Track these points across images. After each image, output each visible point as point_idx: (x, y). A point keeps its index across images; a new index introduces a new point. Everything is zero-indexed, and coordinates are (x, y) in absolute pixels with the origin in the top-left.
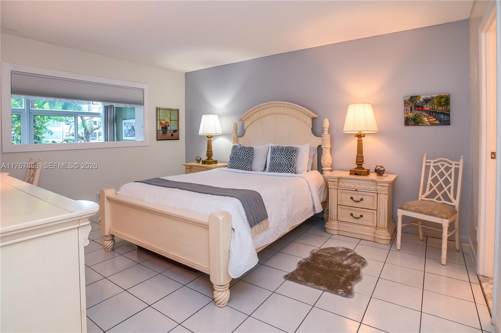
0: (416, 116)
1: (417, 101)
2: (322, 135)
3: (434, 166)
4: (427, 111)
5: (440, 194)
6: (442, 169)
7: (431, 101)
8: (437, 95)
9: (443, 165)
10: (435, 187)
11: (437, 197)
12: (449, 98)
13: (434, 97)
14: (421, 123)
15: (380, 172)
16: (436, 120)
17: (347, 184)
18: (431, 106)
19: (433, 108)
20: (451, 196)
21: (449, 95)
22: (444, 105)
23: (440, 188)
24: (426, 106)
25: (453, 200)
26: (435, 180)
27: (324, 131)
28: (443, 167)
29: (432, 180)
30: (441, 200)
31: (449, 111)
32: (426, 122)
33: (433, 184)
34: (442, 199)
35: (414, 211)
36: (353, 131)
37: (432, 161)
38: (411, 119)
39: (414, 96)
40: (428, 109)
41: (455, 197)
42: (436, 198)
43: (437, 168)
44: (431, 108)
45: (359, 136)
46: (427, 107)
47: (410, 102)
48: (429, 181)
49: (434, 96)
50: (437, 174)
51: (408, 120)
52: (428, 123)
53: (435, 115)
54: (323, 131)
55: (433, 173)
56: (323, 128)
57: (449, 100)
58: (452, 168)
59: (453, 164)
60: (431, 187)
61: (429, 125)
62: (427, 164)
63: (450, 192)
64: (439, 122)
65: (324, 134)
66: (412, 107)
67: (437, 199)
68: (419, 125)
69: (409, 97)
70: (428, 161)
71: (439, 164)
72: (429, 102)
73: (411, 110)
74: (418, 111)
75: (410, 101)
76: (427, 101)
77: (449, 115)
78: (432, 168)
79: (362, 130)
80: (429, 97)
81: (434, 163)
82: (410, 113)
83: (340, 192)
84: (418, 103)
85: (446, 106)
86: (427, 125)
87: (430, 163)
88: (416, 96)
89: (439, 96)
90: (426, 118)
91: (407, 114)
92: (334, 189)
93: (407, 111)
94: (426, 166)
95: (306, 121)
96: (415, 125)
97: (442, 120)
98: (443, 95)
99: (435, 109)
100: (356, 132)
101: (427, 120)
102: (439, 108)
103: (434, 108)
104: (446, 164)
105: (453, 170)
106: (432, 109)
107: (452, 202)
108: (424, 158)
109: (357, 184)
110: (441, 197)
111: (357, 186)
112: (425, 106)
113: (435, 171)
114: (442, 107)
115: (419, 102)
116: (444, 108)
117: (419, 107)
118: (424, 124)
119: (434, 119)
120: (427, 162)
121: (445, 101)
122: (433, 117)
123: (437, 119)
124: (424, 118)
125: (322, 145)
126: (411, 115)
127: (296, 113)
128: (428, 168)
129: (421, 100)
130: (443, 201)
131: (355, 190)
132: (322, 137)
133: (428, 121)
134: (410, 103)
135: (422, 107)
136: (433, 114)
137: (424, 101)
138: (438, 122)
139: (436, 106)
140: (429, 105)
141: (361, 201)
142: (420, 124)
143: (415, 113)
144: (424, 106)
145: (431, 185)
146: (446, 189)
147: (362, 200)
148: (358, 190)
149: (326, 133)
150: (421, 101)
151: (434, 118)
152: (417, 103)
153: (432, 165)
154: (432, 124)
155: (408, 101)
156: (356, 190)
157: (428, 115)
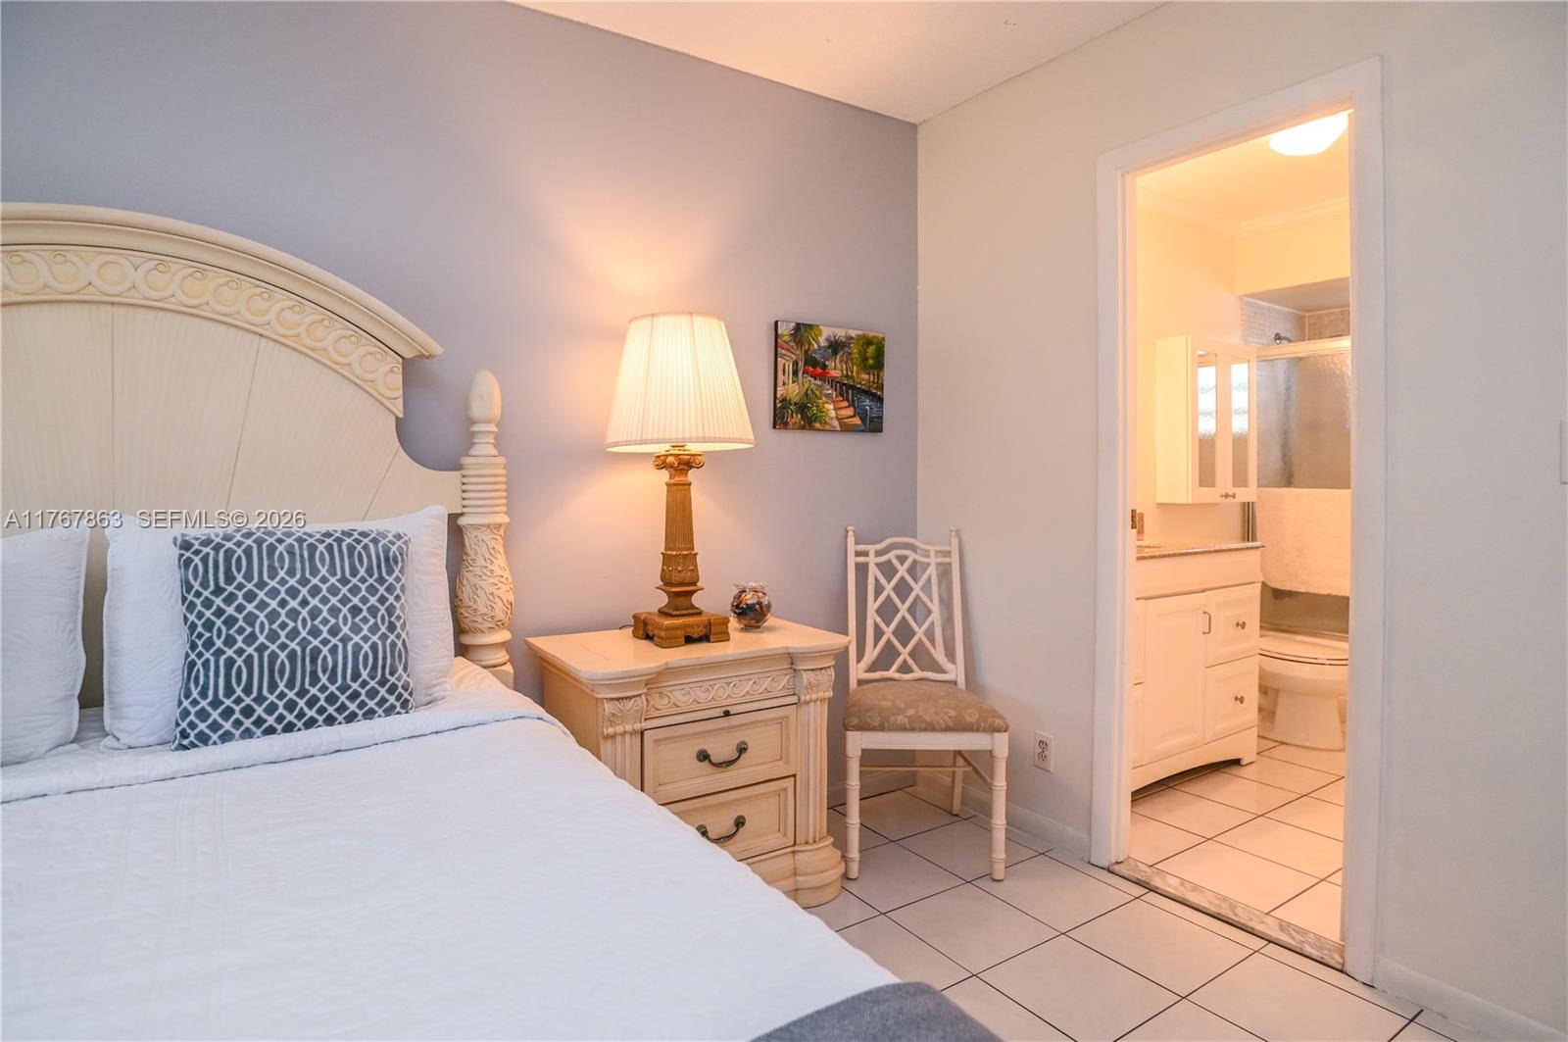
0: (807, 395)
1: (813, 342)
2: (466, 461)
3: (877, 564)
4: (834, 382)
5: (905, 653)
6: (902, 571)
7: (847, 349)
8: (860, 333)
9: (902, 559)
10: (889, 632)
11: (900, 660)
12: (884, 345)
13: (852, 338)
14: (820, 422)
15: (752, 614)
16: (854, 416)
17: (681, 696)
18: (844, 366)
19: (850, 374)
20: (939, 655)
21: (883, 339)
22: (872, 367)
23: (904, 633)
24: (833, 364)
25: (948, 666)
26: (887, 611)
27: (473, 434)
28: (902, 564)
29: (879, 612)
30: (912, 671)
31: (881, 387)
32: (832, 418)
33: (883, 625)
34: (914, 667)
35: (908, 726)
36: (642, 442)
37: (872, 549)
38: (795, 404)
39: (803, 324)
40: (836, 373)
41: (951, 655)
42: (895, 666)
43: (888, 570)
44: (845, 372)
45: (680, 465)
46: (836, 368)
47: (792, 344)
48: (872, 617)
49: (853, 333)
50: (889, 589)
51: (785, 408)
52: (836, 423)
53: (853, 400)
54: (469, 441)
55: (879, 589)
56: (473, 422)
57: (883, 355)
58: (929, 564)
59: (932, 553)
60: (879, 633)
61: (839, 429)
62: (861, 559)
63: (932, 641)
64: (860, 422)
65: (472, 452)
66: (797, 364)
67: (898, 671)
68: (813, 429)
69: (793, 324)
70: (861, 548)
71: (891, 556)
72: (841, 353)
73: (795, 373)
74: (813, 380)
75: (795, 341)
76: (835, 346)
77: (880, 400)
78: (873, 571)
79: (687, 435)
80: (841, 333)
81: (878, 554)
82: (793, 382)
83: (656, 741)
84: (815, 351)
85: (876, 372)
86: (832, 431)
87: (866, 554)
88: (810, 327)
89: (864, 336)
90: (831, 407)
91: (784, 384)
92: (627, 736)
93: (784, 374)
94: (857, 565)
95: (369, 376)
96: (803, 428)
97: (866, 415)
98: (871, 334)
99: (852, 378)
100: (661, 449)
101: (833, 414)
102: (863, 376)
103: (852, 373)
104: (912, 556)
105: (932, 571)
106: (847, 376)
107: (943, 671)
108: (851, 540)
109: (722, 682)
110: (910, 662)
111: (724, 693)
112: (830, 364)
113: (883, 581)
114: (869, 374)
115: (816, 346)
116: (872, 377)
117: (813, 365)
118: (827, 427)
119: (850, 412)
120: (858, 554)
121: (873, 353)
122: (846, 404)
123: (857, 410)
124: (826, 405)
125: (462, 514)
126: (792, 390)
127: (291, 317)
128: (862, 570)
129: (823, 343)
130: (918, 673)
131: (719, 712)
132: (459, 467)
133: (837, 418)
134: (792, 347)
135: (824, 366)
136: (847, 393)
137: (829, 347)
138: (857, 421)
139: (855, 368)
140: (841, 362)
141: (743, 756)
142: (817, 425)
143: (806, 386)
144: (827, 363)
145: (876, 626)
146: (920, 633)
147: (742, 749)
148: (733, 710)
149: (484, 448)
150: (823, 345)
151: (849, 406)
152: (811, 348)
153: (872, 560)
154: (846, 428)
155: (786, 338)
156: (727, 714)
157: (837, 396)
